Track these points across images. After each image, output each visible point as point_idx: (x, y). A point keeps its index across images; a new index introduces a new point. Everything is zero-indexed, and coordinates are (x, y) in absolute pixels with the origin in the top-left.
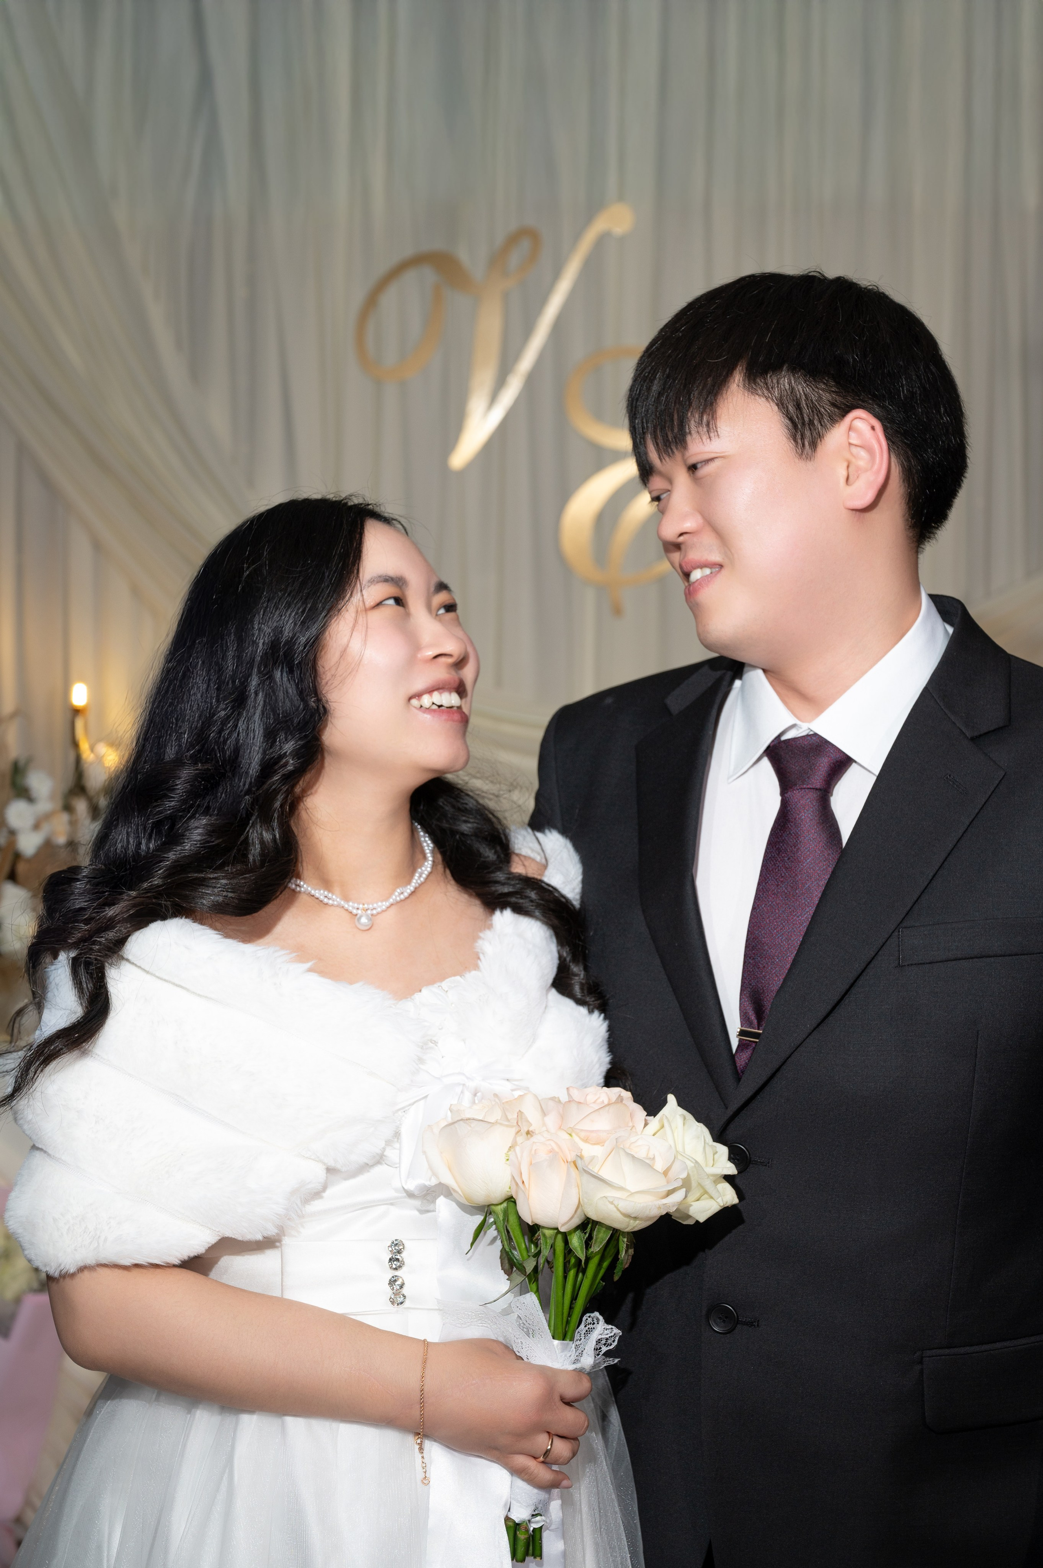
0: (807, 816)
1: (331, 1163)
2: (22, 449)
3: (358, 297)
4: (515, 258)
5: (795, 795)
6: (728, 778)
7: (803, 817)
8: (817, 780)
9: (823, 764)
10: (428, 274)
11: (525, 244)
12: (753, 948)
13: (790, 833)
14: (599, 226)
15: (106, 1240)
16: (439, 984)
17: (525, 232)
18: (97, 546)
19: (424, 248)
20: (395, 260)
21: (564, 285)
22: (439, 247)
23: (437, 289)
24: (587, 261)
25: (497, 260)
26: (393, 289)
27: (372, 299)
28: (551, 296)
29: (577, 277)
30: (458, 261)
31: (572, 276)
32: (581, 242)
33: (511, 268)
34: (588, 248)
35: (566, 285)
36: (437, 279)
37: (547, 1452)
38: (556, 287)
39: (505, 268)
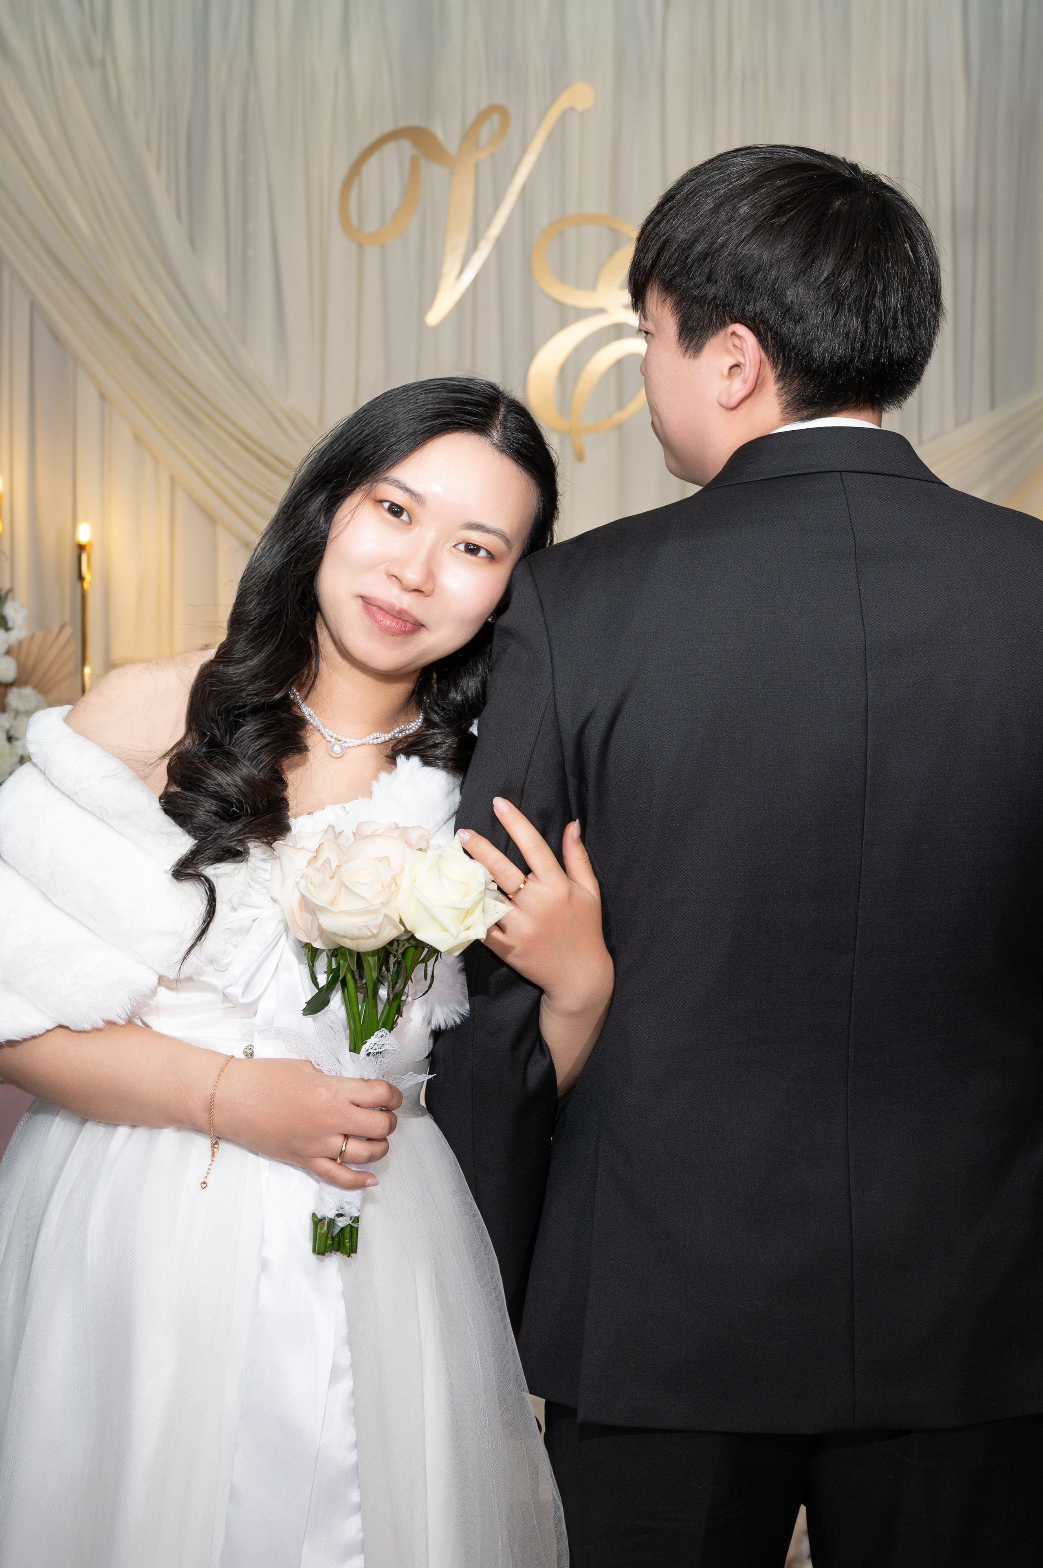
2: (34, 306)
3: (342, 169)
4: (485, 133)
10: (406, 147)
14: (563, 103)
17: (495, 109)
18: (103, 396)
19: (403, 124)
20: (376, 135)
21: (531, 158)
22: (417, 124)
23: (414, 160)
24: (551, 136)
25: (470, 135)
26: (374, 161)
27: (355, 170)
28: (521, 168)
29: (542, 150)
30: (435, 137)
31: (538, 150)
32: (547, 119)
33: (482, 142)
34: (553, 123)
35: (534, 158)
36: (415, 152)
37: (342, 1152)
38: (525, 160)
39: (477, 142)
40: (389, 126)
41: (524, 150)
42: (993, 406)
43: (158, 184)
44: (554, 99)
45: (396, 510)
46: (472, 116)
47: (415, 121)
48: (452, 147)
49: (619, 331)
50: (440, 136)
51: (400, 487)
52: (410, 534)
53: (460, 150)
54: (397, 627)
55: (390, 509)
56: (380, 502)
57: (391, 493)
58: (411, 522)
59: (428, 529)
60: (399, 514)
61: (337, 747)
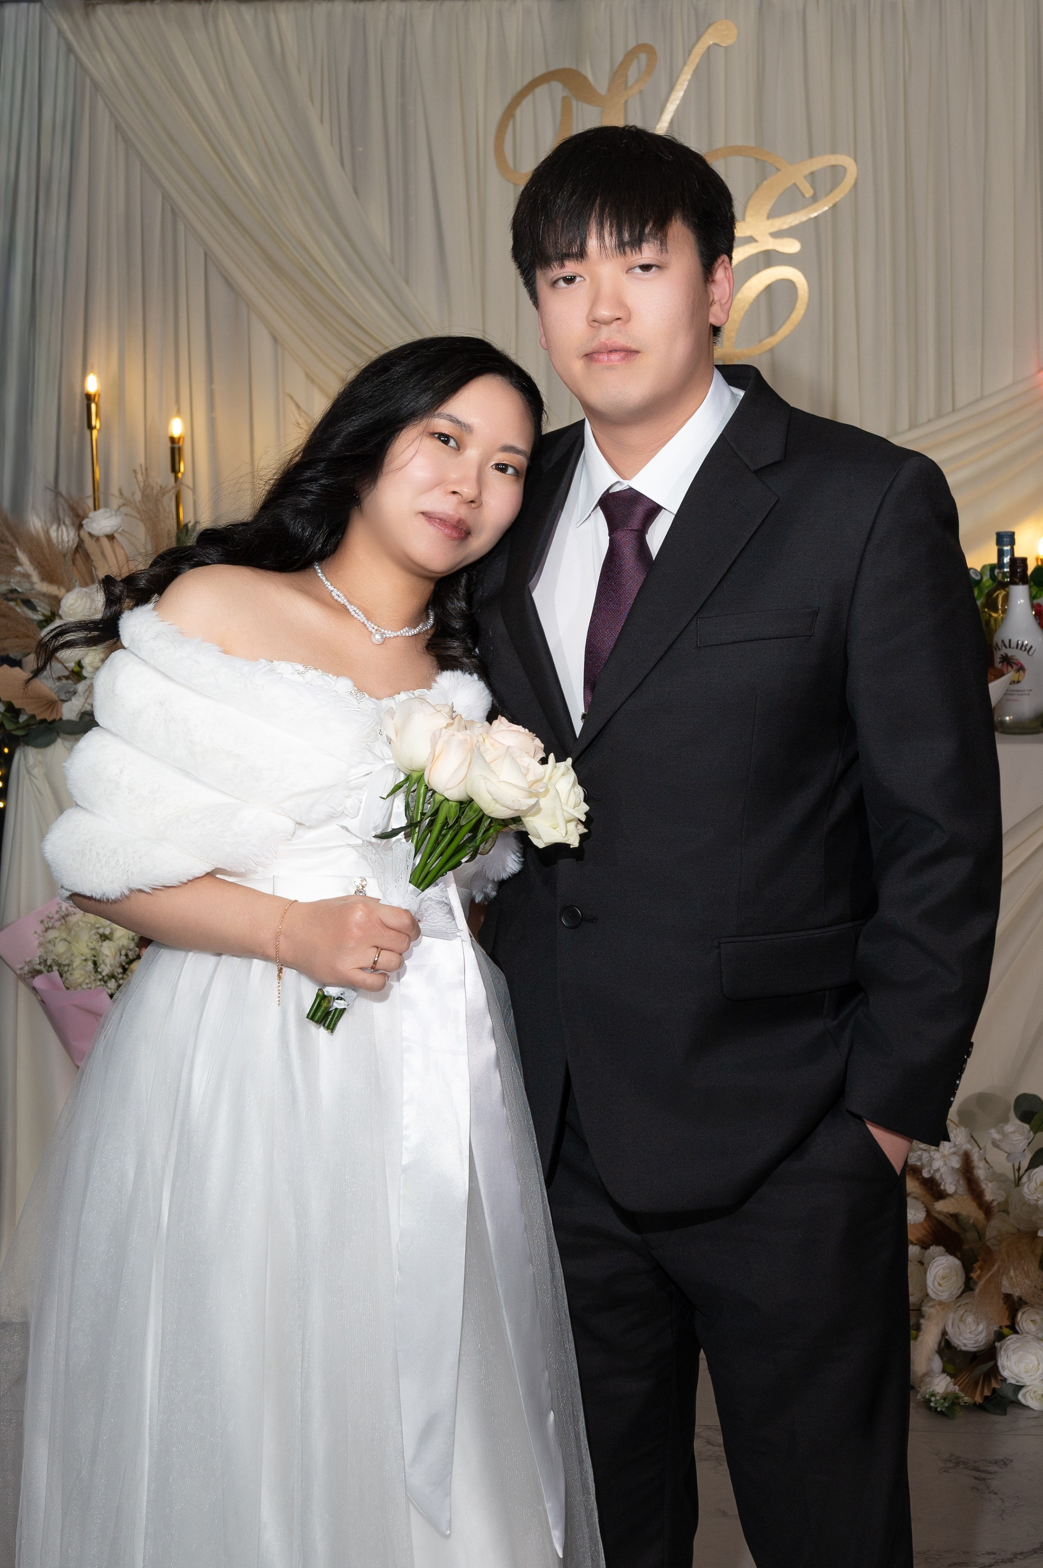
0: (628, 552)
1: (298, 820)
2: (208, 255)
4: (633, 73)
5: (620, 535)
6: (576, 524)
7: (625, 551)
8: (635, 523)
9: (640, 511)
10: (558, 89)
11: (643, 57)
12: (591, 652)
13: (615, 564)
14: (708, 40)
15: (132, 874)
16: (412, 691)
17: (641, 48)
18: (275, 340)
19: (552, 68)
20: (528, 79)
21: (678, 95)
22: (567, 66)
23: (566, 101)
24: (696, 72)
25: (618, 74)
26: (527, 102)
27: (509, 113)
28: (668, 105)
29: (689, 86)
30: (585, 78)
31: (685, 87)
32: (692, 56)
33: (631, 81)
34: (697, 60)
35: (681, 94)
36: (566, 93)
37: (375, 962)
38: (672, 97)
39: (626, 81)
40: (540, 71)
41: (671, 88)
43: (321, 134)
44: (699, 38)
45: (445, 438)
46: (620, 57)
47: (567, 64)
48: (602, 88)
49: (769, 259)
50: (590, 77)
51: (452, 421)
52: (460, 458)
53: (609, 90)
54: (455, 534)
55: (439, 438)
56: (433, 434)
57: (442, 425)
58: (459, 448)
59: (472, 453)
60: (446, 442)
61: (378, 637)
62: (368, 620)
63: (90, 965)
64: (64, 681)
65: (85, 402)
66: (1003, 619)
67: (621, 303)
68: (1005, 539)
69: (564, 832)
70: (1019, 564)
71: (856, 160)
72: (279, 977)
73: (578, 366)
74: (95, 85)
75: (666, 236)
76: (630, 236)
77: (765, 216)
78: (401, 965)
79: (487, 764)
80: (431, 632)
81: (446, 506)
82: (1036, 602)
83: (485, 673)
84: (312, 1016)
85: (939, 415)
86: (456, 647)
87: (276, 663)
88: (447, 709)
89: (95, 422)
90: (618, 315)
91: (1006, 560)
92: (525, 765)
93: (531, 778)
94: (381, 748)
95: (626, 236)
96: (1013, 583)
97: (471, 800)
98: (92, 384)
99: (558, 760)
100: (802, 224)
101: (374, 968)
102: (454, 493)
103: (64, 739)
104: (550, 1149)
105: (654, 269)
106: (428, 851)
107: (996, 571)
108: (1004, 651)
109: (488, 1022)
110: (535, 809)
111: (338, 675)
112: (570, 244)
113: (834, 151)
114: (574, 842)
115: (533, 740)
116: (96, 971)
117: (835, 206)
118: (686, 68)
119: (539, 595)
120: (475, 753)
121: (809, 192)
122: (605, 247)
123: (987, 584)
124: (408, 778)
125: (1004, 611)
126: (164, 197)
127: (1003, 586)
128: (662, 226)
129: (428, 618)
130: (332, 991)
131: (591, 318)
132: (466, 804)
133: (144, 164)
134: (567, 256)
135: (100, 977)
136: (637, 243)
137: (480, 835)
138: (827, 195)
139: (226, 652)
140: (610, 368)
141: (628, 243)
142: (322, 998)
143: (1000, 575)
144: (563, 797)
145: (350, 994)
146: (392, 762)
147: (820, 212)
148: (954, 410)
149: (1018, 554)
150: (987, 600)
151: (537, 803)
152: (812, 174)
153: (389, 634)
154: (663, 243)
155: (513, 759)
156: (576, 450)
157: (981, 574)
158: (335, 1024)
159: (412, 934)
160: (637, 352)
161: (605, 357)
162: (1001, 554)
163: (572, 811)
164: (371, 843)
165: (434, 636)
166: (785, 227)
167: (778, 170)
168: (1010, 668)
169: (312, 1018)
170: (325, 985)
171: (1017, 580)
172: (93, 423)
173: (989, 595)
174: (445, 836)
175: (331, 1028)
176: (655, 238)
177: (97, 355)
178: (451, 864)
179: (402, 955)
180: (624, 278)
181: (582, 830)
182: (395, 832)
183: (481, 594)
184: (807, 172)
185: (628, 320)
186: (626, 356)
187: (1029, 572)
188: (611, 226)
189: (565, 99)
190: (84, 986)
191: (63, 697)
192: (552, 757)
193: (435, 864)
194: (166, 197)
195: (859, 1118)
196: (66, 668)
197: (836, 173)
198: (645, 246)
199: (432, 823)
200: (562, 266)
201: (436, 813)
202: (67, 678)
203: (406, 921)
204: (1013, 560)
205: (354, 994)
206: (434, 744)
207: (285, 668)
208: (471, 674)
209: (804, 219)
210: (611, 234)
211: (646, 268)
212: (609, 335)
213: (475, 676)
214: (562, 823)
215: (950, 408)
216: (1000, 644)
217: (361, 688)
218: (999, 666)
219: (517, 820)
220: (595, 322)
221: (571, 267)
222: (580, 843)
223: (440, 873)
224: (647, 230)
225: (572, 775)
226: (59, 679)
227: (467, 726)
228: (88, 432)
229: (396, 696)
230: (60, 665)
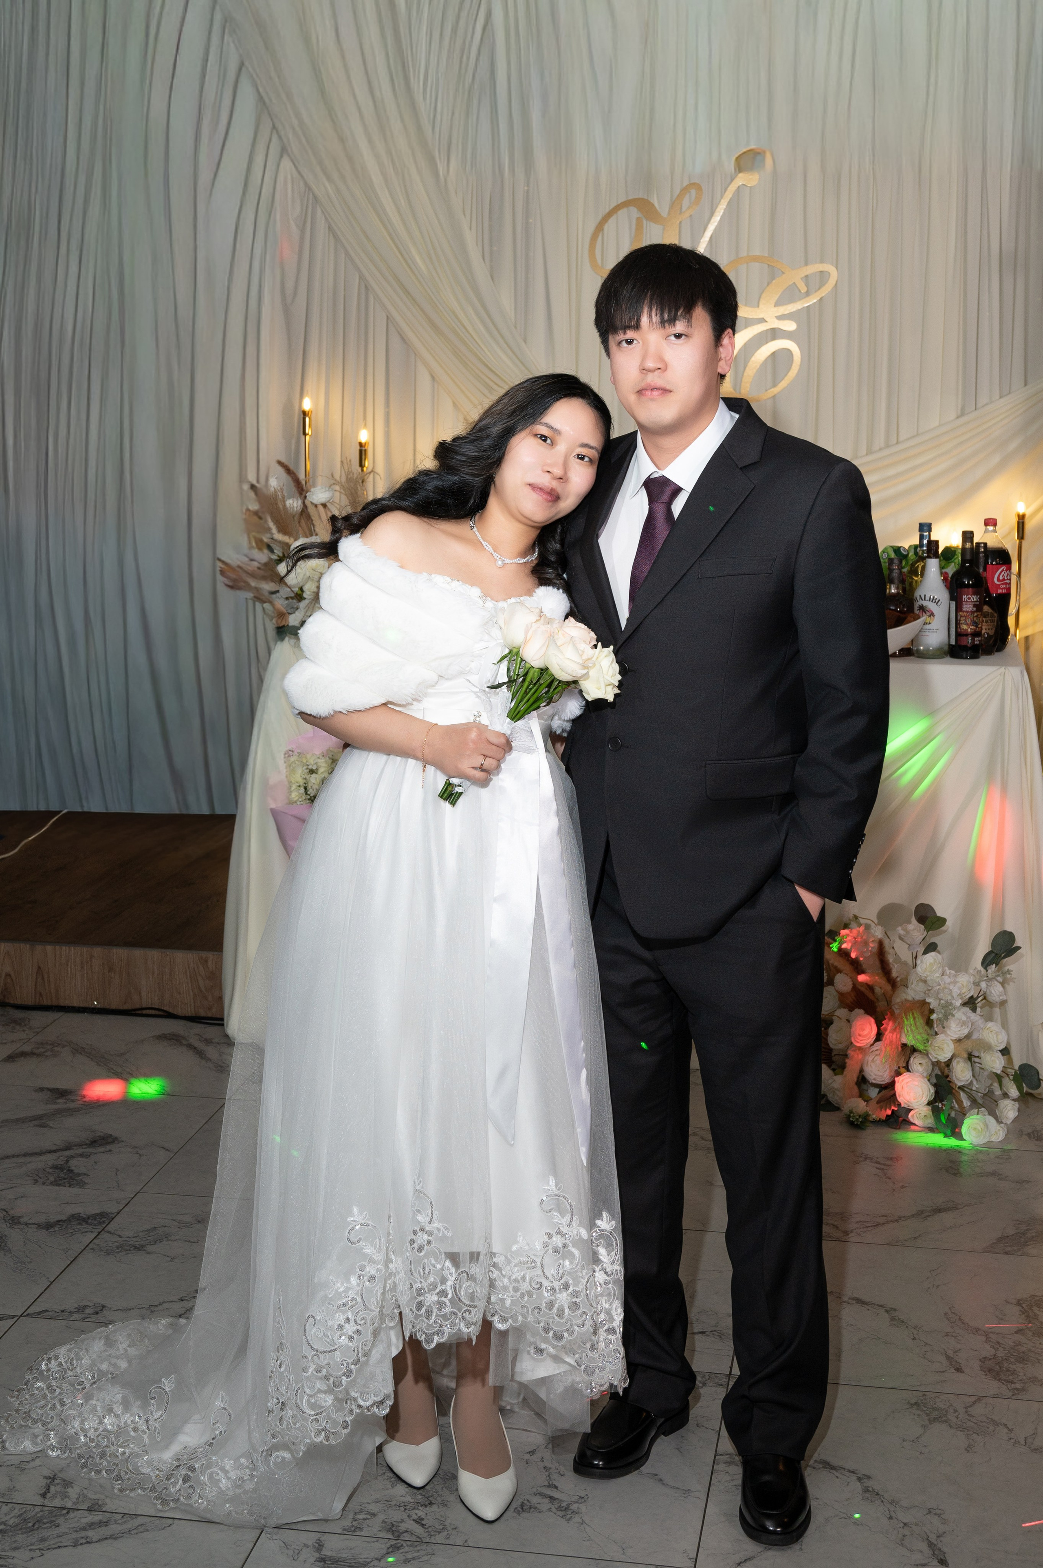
0: (660, 516)
1: (440, 674)
3: (591, 227)
4: (686, 202)
5: (655, 505)
6: (628, 497)
7: (657, 516)
8: (665, 498)
9: (668, 491)
10: (634, 212)
11: (693, 192)
13: (651, 523)
16: (519, 597)
18: (433, 378)
20: (614, 204)
22: (640, 196)
23: (638, 220)
24: (729, 203)
25: (675, 203)
26: (612, 221)
27: (600, 227)
28: (710, 225)
29: (724, 213)
30: (653, 205)
31: (721, 213)
32: (727, 193)
33: (684, 208)
34: (731, 196)
35: (718, 218)
36: (639, 215)
37: (482, 765)
38: (712, 220)
39: (681, 208)
40: (622, 199)
41: (712, 214)
42: (1026, 385)
43: (470, 237)
45: (544, 438)
46: (677, 191)
48: (664, 211)
49: (774, 334)
50: (656, 204)
51: (548, 427)
52: (553, 450)
53: (669, 214)
54: (549, 498)
55: (540, 438)
56: (536, 435)
57: (542, 430)
58: (552, 444)
59: (562, 447)
60: (545, 441)
61: (500, 563)
62: (494, 551)
63: (302, 790)
64: (291, 600)
65: (302, 416)
66: (921, 581)
67: (661, 359)
68: (925, 528)
69: (604, 692)
70: (933, 545)
71: (837, 268)
72: (424, 771)
73: (632, 398)
74: (316, 198)
75: (691, 317)
76: (668, 316)
77: (773, 305)
78: (498, 767)
79: (558, 647)
80: (535, 562)
81: (545, 481)
82: (944, 571)
83: (569, 589)
84: (441, 796)
85: (887, 446)
86: (550, 573)
87: (433, 576)
88: (538, 611)
89: (308, 430)
90: (659, 366)
91: (925, 542)
92: (582, 649)
93: (585, 657)
94: (496, 632)
95: (666, 316)
96: (929, 557)
97: (547, 669)
98: (307, 404)
99: (604, 646)
100: (799, 310)
101: (482, 768)
102: (548, 472)
103: (290, 638)
104: (594, 891)
105: (683, 337)
106: (520, 698)
107: (918, 549)
108: (921, 602)
109: (554, 806)
110: (586, 676)
111: (472, 585)
112: (630, 320)
113: (822, 262)
114: (611, 699)
115: (589, 633)
116: (306, 794)
117: (821, 299)
118: (722, 200)
119: (602, 541)
120: (551, 638)
121: (804, 289)
122: (652, 323)
123: (912, 558)
124: (510, 652)
125: (922, 575)
126: (360, 277)
127: (922, 559)
128: (689, 310)
129: (534, 553)
130: (455, 781)
131: (641, 368)
132: (544, 671)
133: (347, 253)
134: (626, 328)
135: (309, 797)
136: (672, 321)
137: (552, 690)
138: (816, 292)
139: (402, 567)
140: (653, 400)
141: (667, 321)
142: (448, 784)
143: (921, 552)
144: (605, 670)
145: (466, 783)
146: (502, 641)
147: (811, 303)
148: (897, 443)
149: (933, 538)
150: (911, 568)
151: (588, 673)
152: (807, 276)
153: (508, 561)
154: (689, 321)
155: (575, 645)
156: (632, 449)
157: (908, 551)
158: (456, 801)
159: (507, 749)
160: (670, 391)
161: (649, 393)
162: (922, 538)
163: (610, 679)
164: (484, 691)
165: (537, 565)
166: (787, 312)
167: (783, 273)
168: (924, 614)
169: (441, 797)
170: (451, 777)
171: (932, 555)
172: (307, 431)
173: (913, 565)
174: (531, 689)
175: (453, 803)
176: (684, 318)
177: (310, 385)
178: (534, 706)
179: (499, 761)
180: (664, 343)
181: (617, 691)
182: (500, 686)
183: (570, 538)
184: (803, 275)
185: (665, 370)
186: (663, 393)
187: (940, 550)
188: (657, 309)
189: (638, 219)
190: (298, 803)
191: (290, 611)
192: (600, 644)
193: (522, 707)
194: (362, 277)
195: (792, 882)
196: (292, 591)
197: (823, 277)
198: (677, 323)
199: (524, 681)
200: (625, 333)
201: (526, 675)
202: (292, 598)
203: (503, 740)
204: (930, 542)
205: (468, 783)
206: (527, 632)
207: (440, 580)
208: (558, 589)
209: (800, 307)
210: (656, 315)
211: (678, 336)
212: (653, 379)
213: (561, 591)
214: (603, 686)
215: (895, 441)
216: (918, 598)
217: (486, 595)
218: (917, 612)
219: (575, 682)
220: (644, 370)
221: (630, 334)
222: (614, 699)
223: (527, 712)
224: (679, 313)
225: (613, 656)
226: (287, 598)
227: (549, 621)
228: (303, 437)
229: (508, 600)
230: (289, 589)
